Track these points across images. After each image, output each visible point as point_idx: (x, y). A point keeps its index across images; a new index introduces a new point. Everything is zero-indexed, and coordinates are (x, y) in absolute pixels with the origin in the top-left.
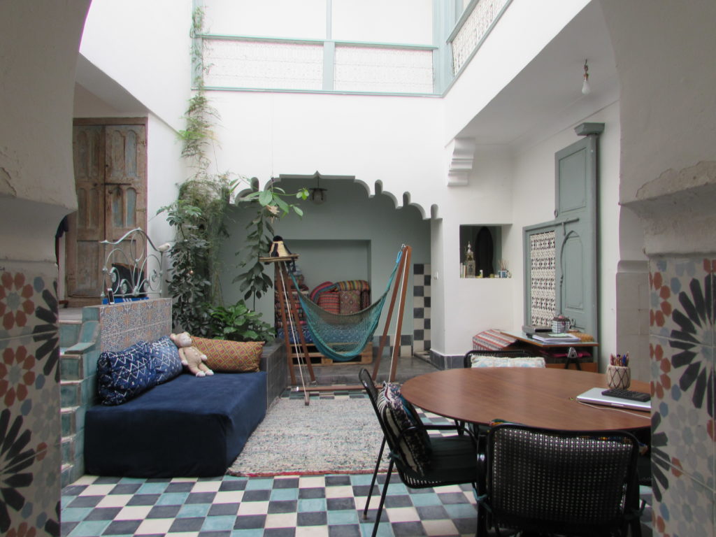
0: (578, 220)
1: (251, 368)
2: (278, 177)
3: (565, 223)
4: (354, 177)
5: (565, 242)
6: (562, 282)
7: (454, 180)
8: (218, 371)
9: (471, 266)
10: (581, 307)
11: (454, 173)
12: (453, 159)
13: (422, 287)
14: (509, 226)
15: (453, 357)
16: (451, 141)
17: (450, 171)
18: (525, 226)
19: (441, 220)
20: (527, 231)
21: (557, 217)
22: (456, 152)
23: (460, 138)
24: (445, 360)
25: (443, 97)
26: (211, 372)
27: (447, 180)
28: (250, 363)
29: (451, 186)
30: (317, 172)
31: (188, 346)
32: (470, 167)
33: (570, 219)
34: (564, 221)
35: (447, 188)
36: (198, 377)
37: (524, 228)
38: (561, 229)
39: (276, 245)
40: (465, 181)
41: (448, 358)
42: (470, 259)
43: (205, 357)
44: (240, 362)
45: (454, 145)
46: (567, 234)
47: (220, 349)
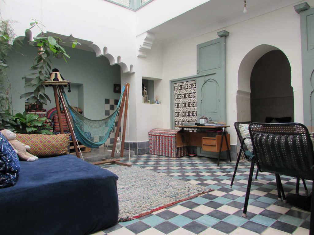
0: (215, 74)
1: (65, 152)
2: (46, 33)
3: (205, 76)
4: (92, 42)
5: (204, 84)
6: (201, 102)
7: (141, 54)
8: (40, 156)
9: (146, 97)
10: (216, 112)
11: (142, 50)
12: (144, 42)
13: (109, 111)
14: (159, 80)
15: (141, 142)
16: (145, 32)
17: (140, 49)
18: (171, 79)
19: (134, 73)
20: (172, 82)
21: (198, 73)
22: (147, 39)
23: (149, 32)
24: (137, 144)
25: (135, 11)
26: (36, 158)
27: (138, 53)
28: (64, 148)
29: (139, 57)
30: (71, 35)
31: (13, 139)
32: (150, 48)
33: (209, 74)
34: (206, 74)
35: (137, 57)
36: (30, 161)
37: (170, 81)
38: (203, 78)
39: (56, 75)
40: (145, 55)
41: (139, 143)
42: (146, 94)
43: (28, 147)
44: (57, 148)
45: (146, 35)
46: (206, 80)
47: (38, 141)
